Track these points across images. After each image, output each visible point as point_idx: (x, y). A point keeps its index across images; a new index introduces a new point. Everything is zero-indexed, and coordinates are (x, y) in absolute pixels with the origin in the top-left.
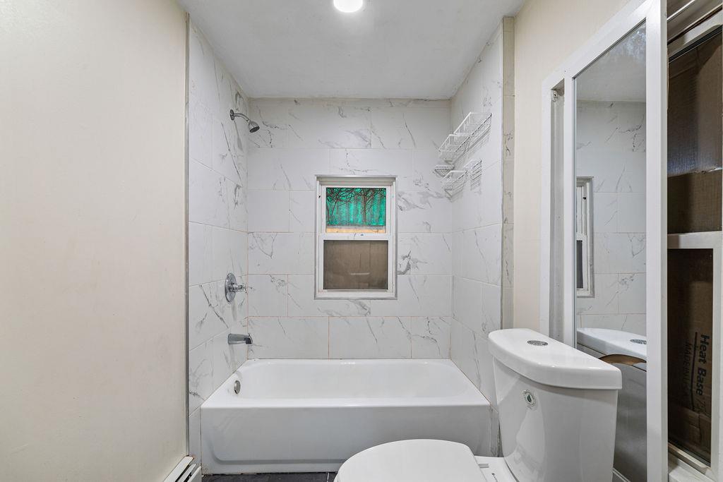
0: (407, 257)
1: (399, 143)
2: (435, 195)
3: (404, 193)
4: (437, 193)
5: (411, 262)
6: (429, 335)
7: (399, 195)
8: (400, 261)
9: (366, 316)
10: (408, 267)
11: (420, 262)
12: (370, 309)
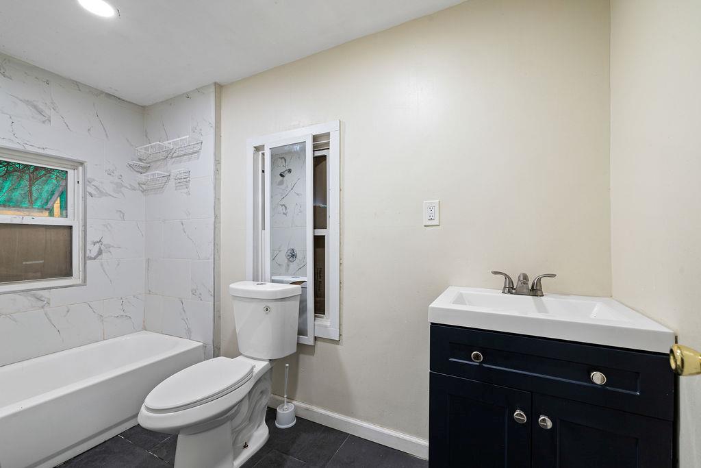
0: (98, 242)
1: (89, 130)
2: (128, 186)
3: (94, 180)
4: (131, 185)
5: (103, 248)
6: (122, 313)
7: (87, 182)
8: (89, 246)
9: (43, 307)
10: (100, 252)
11: (113, 247)
12: (49, 299)
